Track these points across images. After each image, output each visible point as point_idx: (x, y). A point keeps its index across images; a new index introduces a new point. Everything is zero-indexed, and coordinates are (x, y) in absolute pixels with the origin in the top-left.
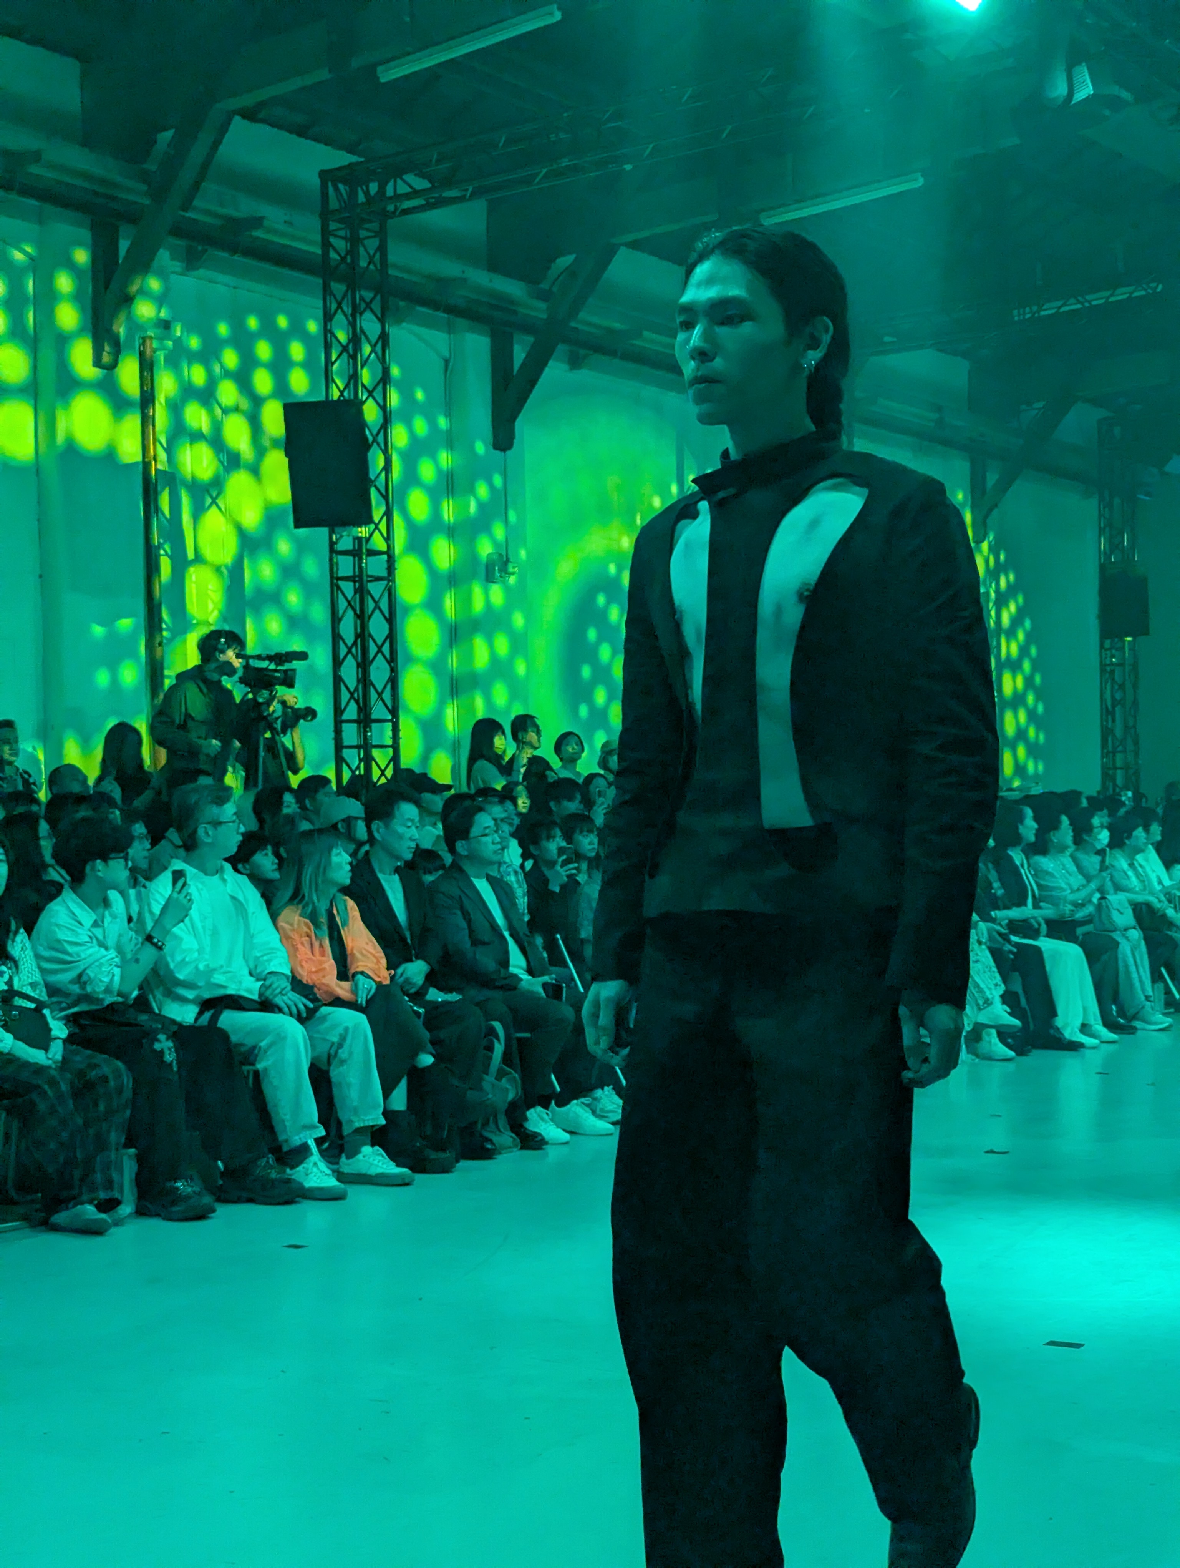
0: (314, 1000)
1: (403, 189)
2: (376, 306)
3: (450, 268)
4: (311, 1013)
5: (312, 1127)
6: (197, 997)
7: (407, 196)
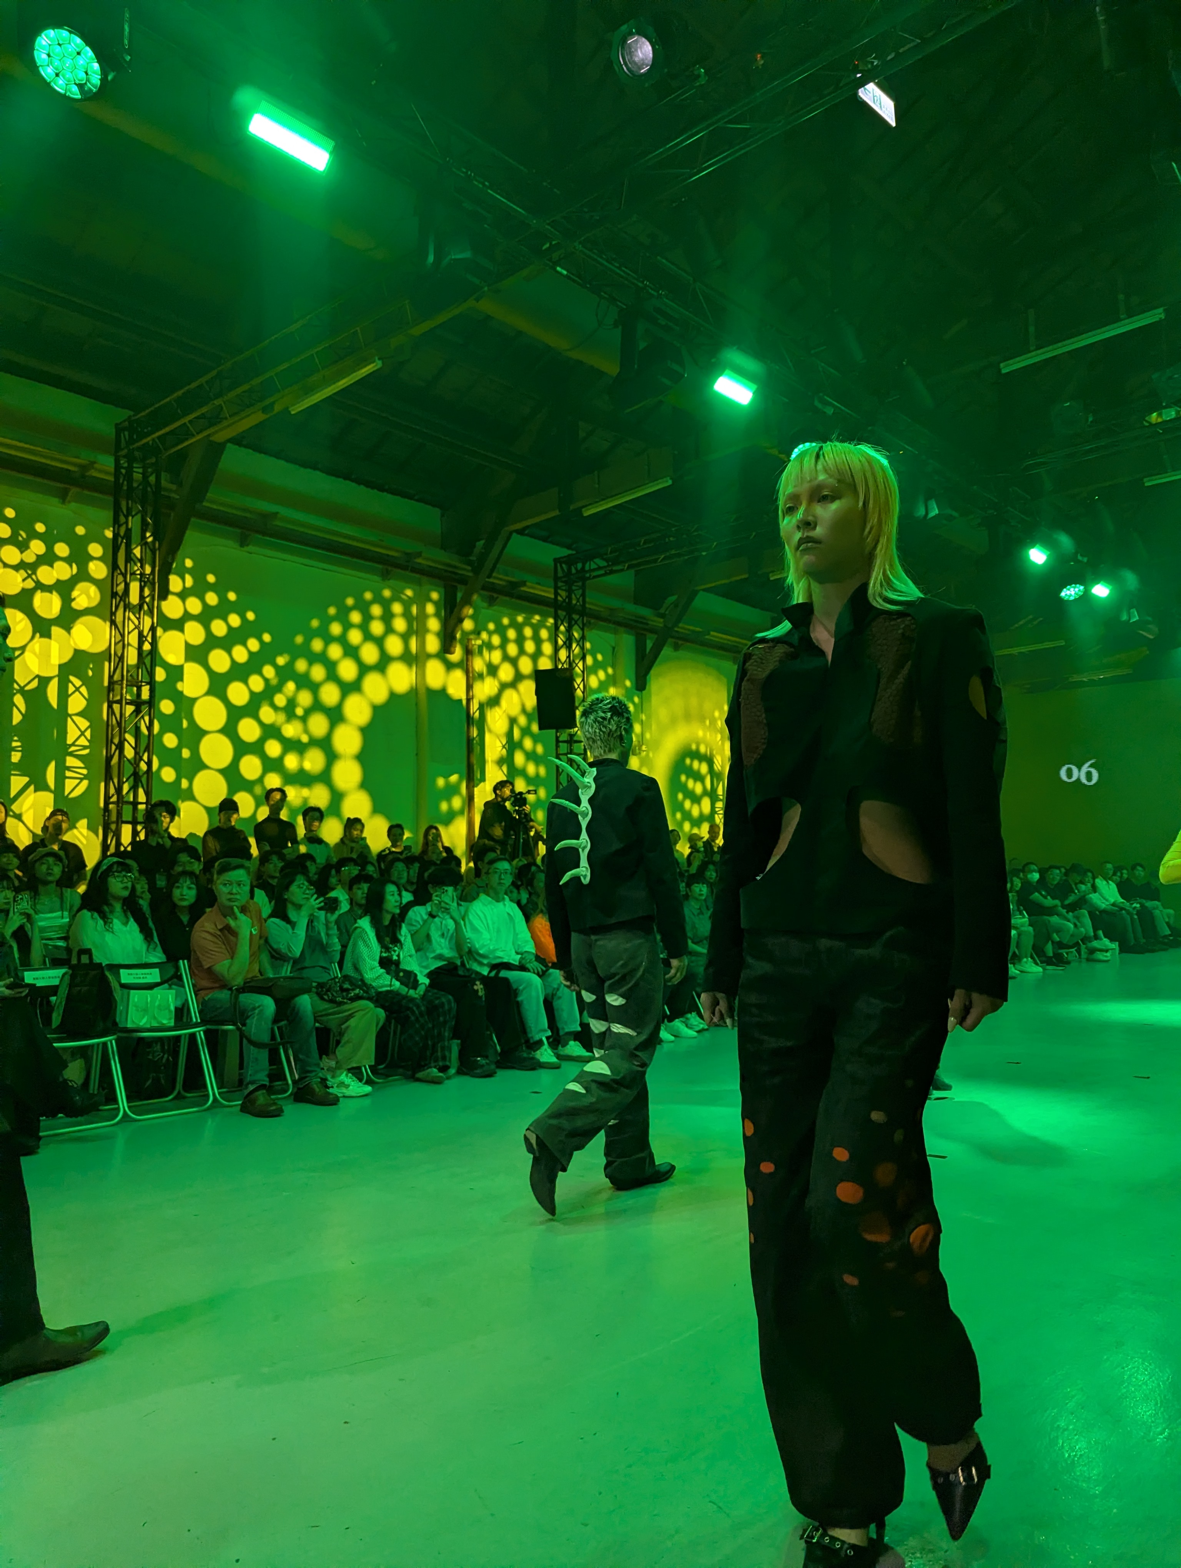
0: (546, 966)
1: (593, 566)
2: (580, 622)
3: (616, 603)
4: (544, 972)
5: (545, 1031)
6: (488, 963)
7: (594, 570)
